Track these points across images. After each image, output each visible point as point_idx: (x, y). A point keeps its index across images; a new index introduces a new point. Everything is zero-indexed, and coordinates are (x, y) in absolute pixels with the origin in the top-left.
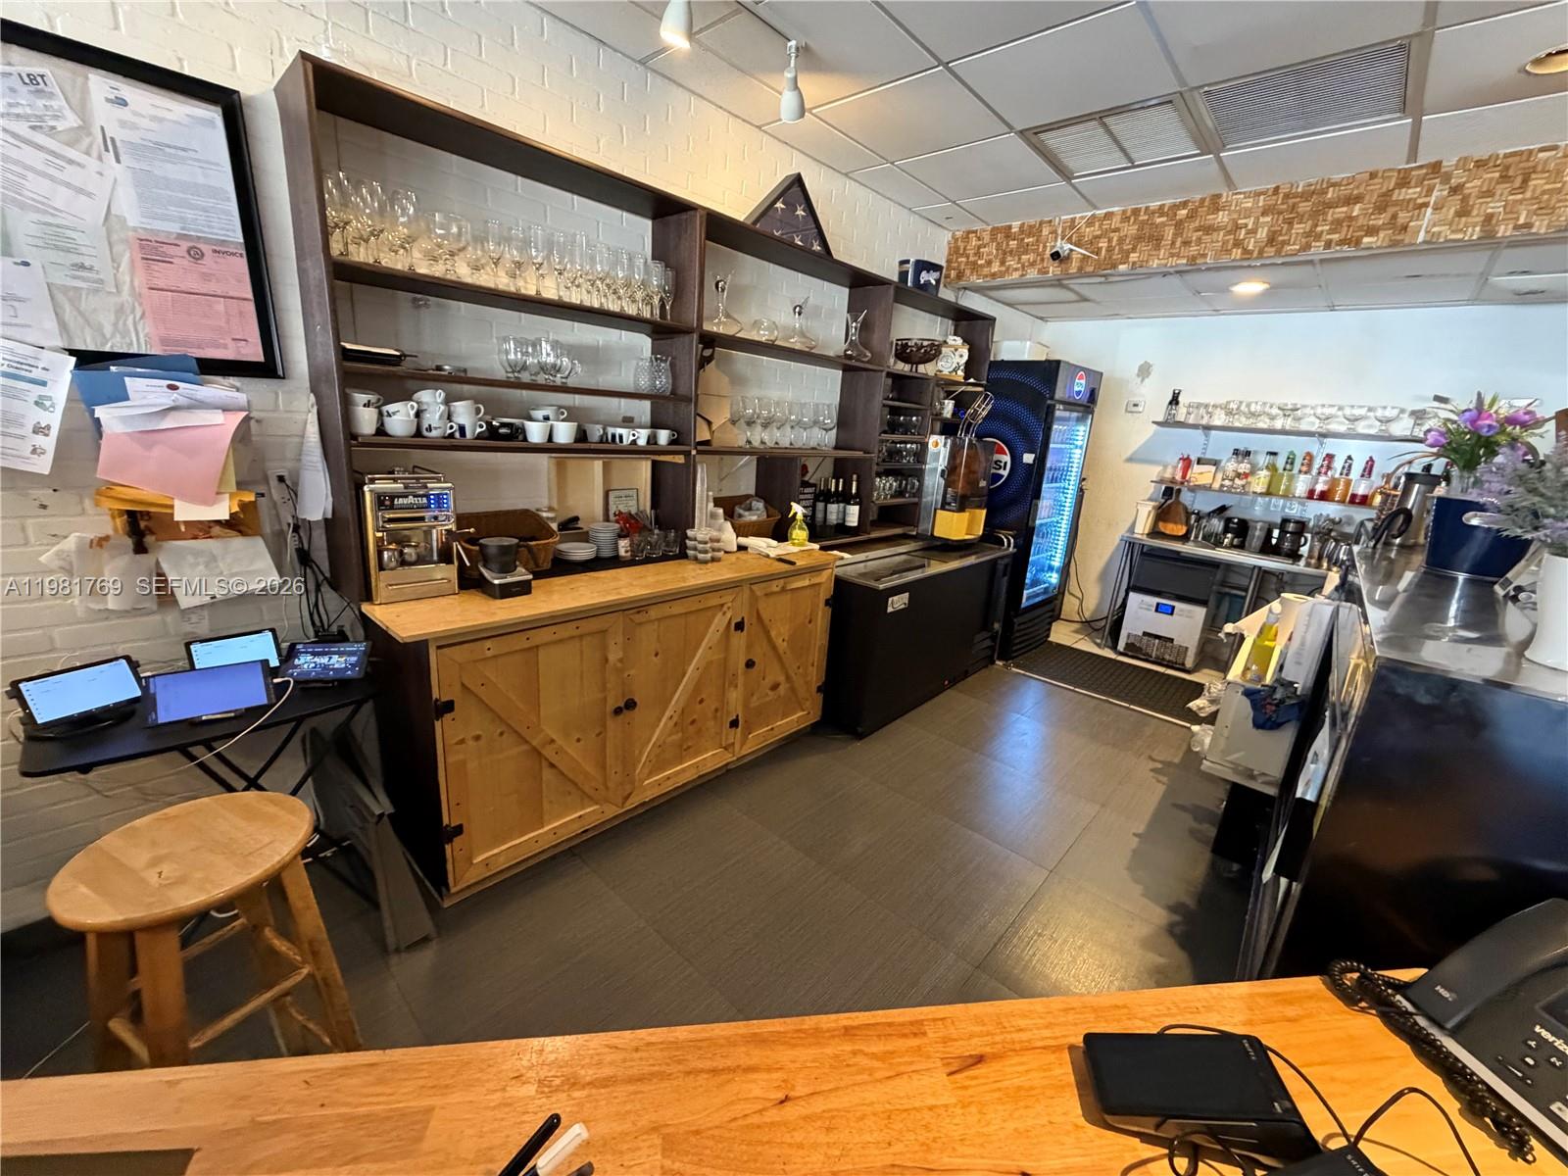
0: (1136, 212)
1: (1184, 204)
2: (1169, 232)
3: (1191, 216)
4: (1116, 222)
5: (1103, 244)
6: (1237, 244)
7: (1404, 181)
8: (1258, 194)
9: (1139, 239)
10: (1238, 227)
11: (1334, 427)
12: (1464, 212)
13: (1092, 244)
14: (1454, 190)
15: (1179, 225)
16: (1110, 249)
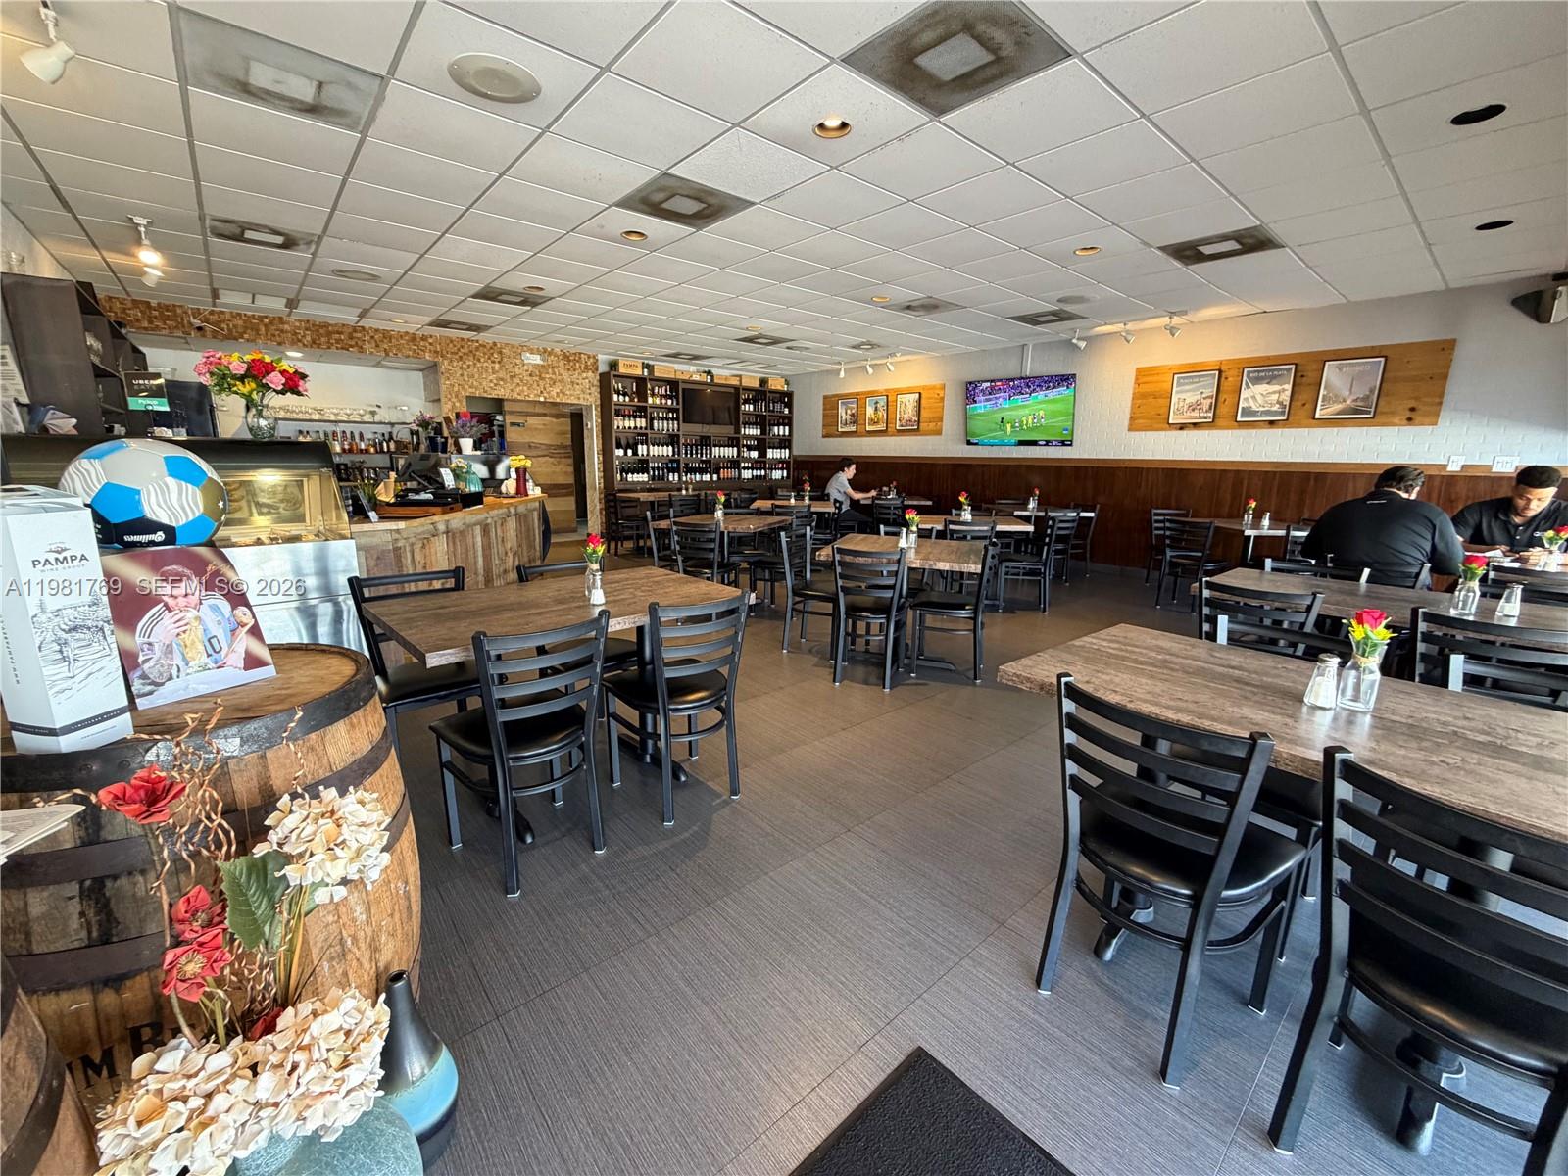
0: (239, 314)
1: (266, 317)
2: (263, 329)
3: (271, 323)
4: (228, 317)
5: (224, 326)
6: (300, 341)
7: (355, 331)
8: (300, 321)
9: (246, 328)
10: (296, 334)
11: (340, 418)
12: (377, 346)
13: (217, 324)
14: (372, 337)
15: (266, 326)
16: (229, 330)
